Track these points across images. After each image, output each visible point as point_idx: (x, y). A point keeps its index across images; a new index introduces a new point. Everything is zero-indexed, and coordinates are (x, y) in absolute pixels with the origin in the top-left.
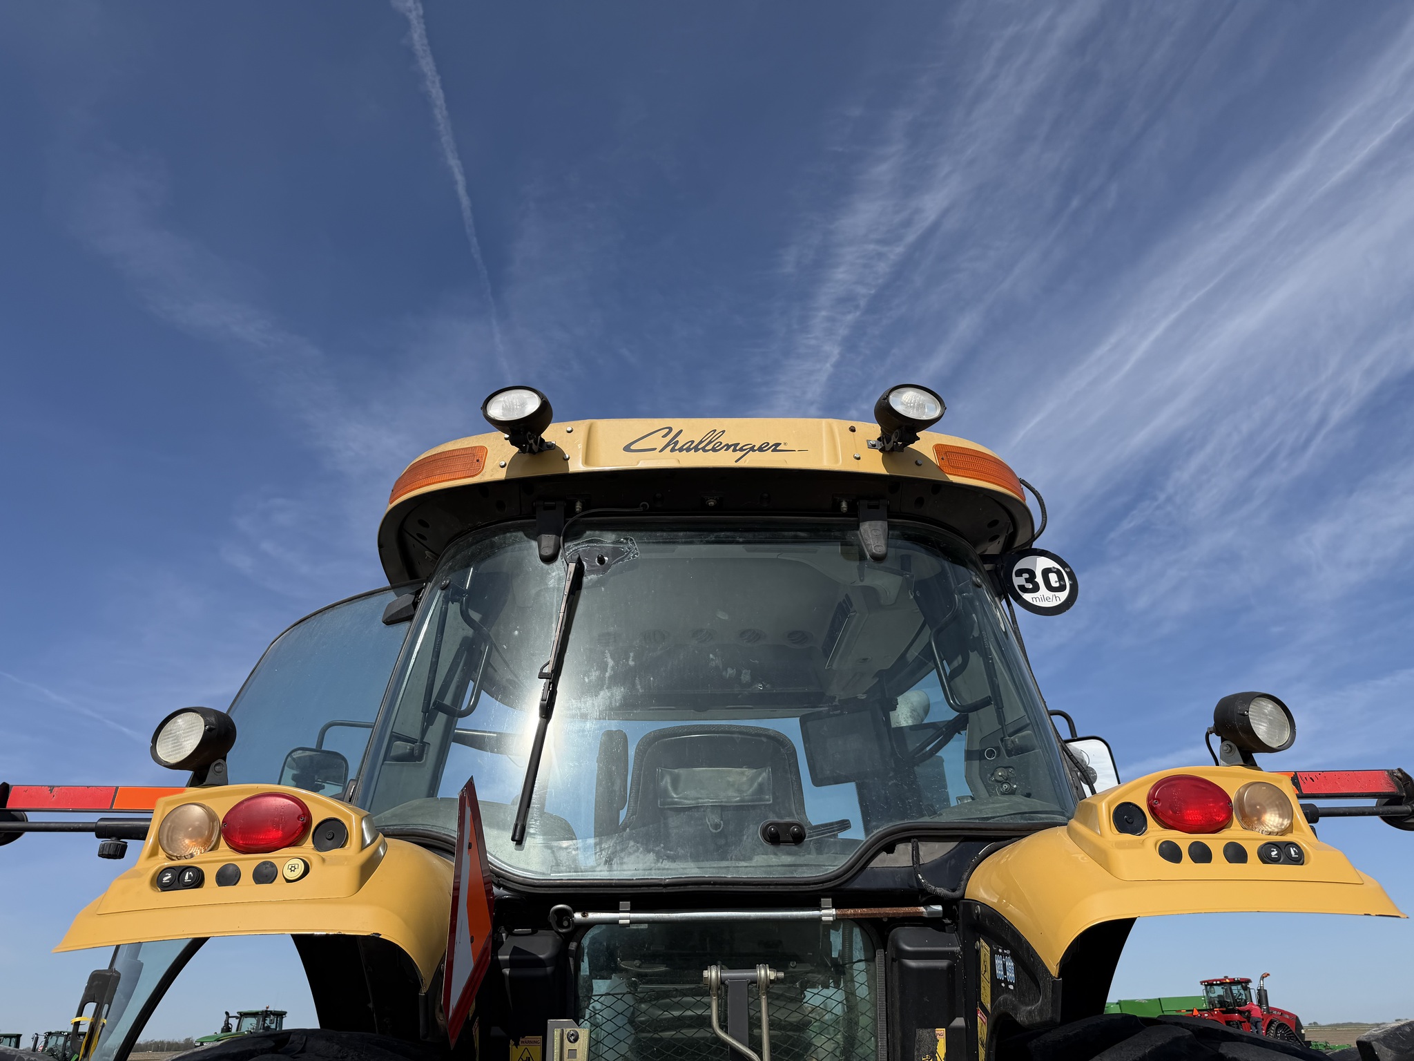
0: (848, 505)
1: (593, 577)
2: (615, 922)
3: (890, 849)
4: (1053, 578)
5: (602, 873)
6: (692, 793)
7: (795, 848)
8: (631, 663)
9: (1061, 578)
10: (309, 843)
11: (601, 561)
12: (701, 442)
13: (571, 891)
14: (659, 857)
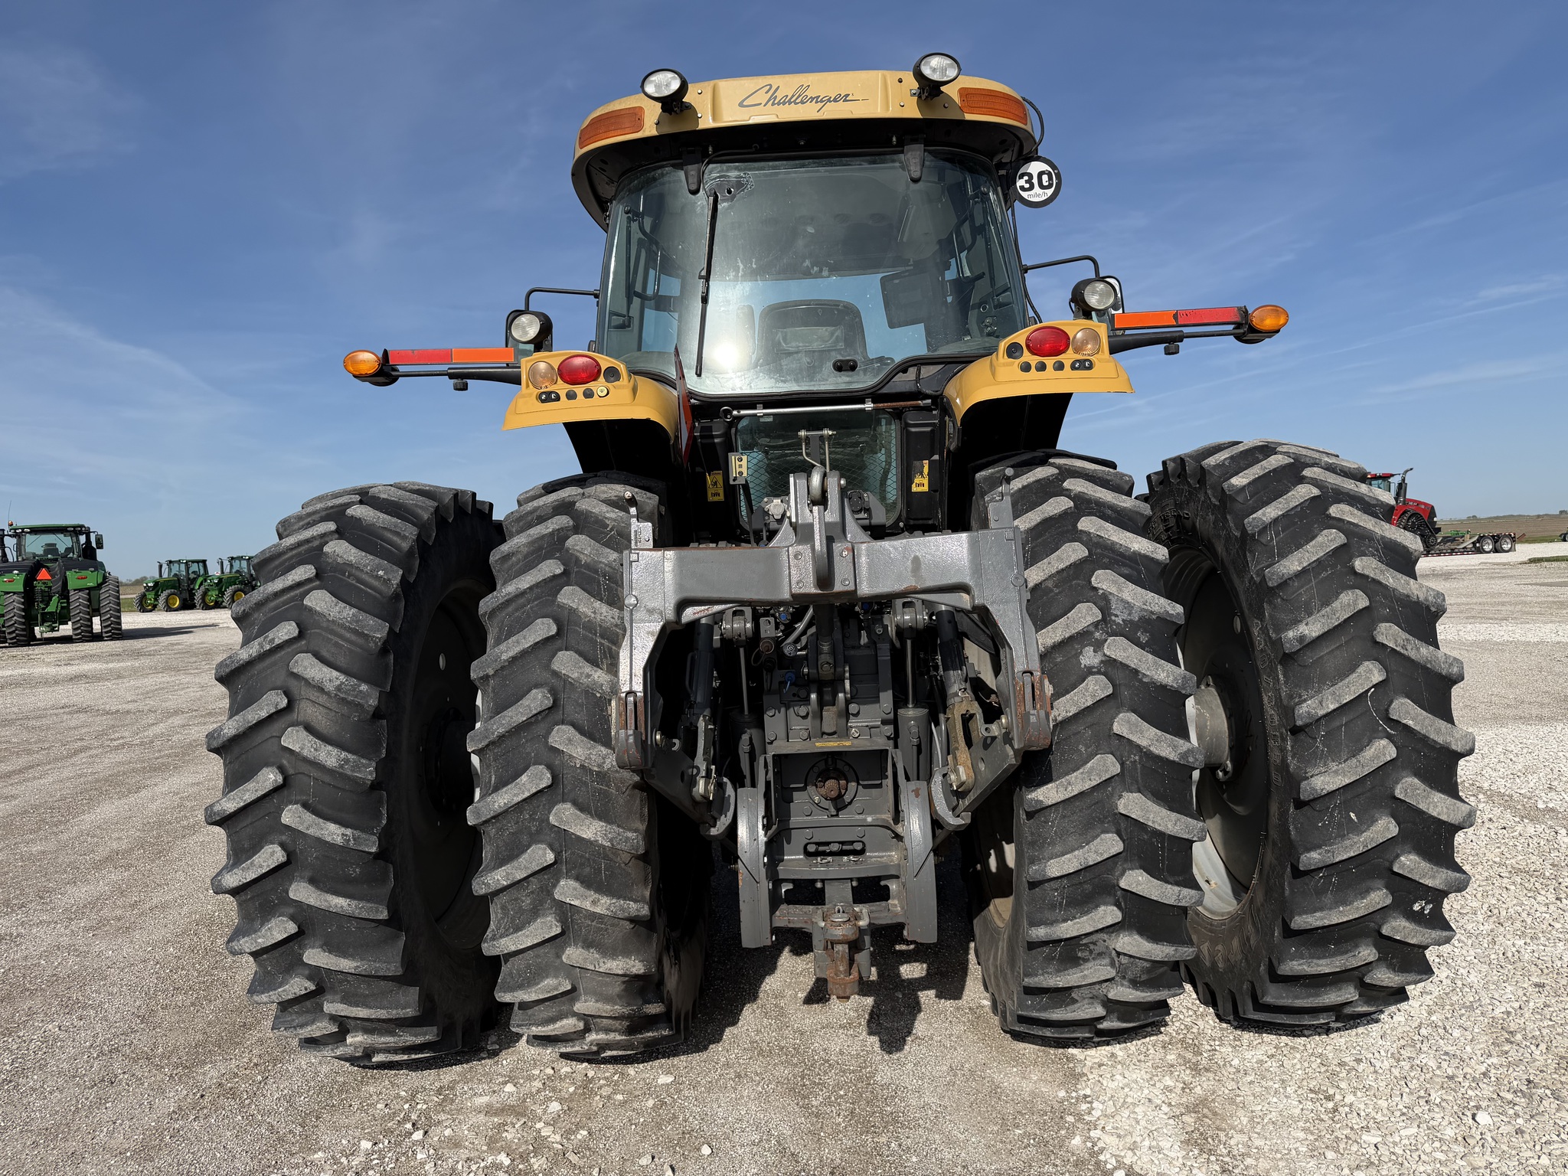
0: (897, 139)
1: (725, 204)
2: (755, 415)
3: (905, 371)
4: (1045, 178)
5: (747, 391)
6: (794, 344)
7: (850, 373)
8: (754, 266)
9: (1050, 178)
10: (602, 379)
11: (729, 192)
12: (793, 96)
13: (730, 400)
14: (777, 381)
